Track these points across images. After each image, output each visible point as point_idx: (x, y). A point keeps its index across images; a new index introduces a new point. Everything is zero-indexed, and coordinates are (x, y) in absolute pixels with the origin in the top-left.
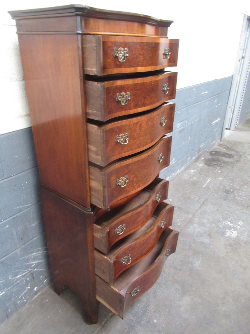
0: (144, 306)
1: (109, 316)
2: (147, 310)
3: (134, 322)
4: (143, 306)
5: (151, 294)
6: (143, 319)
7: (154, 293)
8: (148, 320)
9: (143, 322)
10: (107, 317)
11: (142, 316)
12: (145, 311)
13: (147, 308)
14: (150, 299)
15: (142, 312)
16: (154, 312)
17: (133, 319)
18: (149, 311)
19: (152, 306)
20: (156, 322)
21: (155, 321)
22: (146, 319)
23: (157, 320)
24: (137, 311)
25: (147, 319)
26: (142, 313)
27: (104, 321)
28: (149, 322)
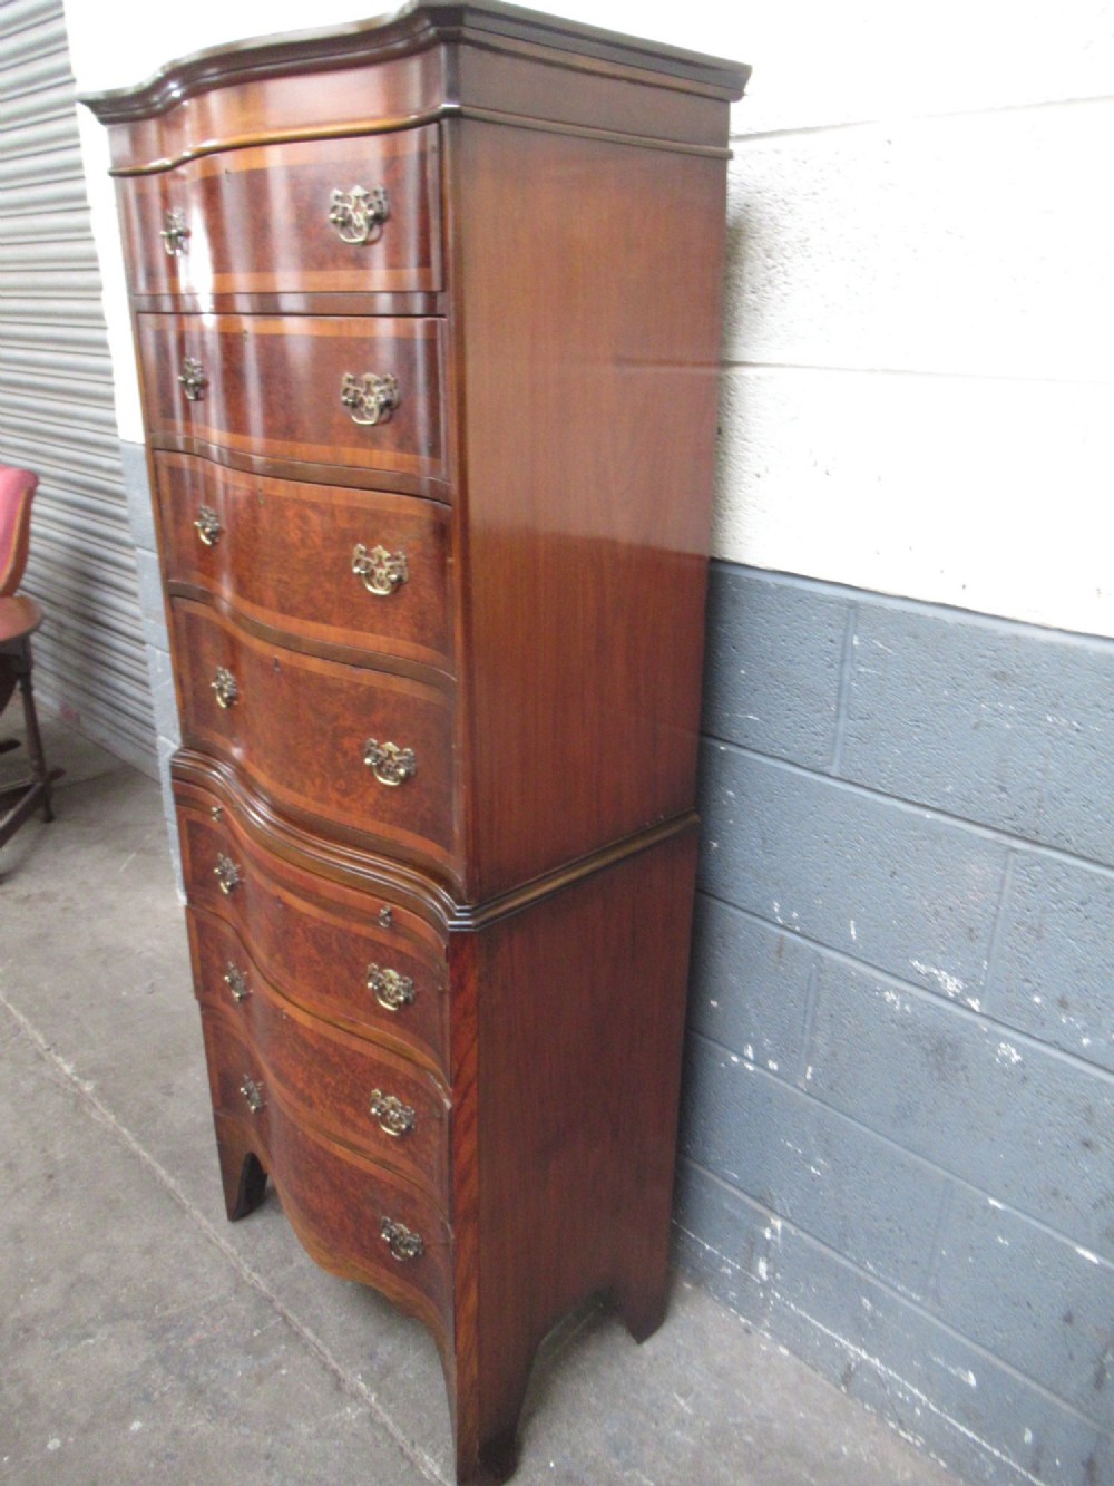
0: (225, 1396)
1: (242, 1262)
2: (197, 1404)
3: (172, 1343)
4: (226, 1390)
5: (269, 1441)
6: (171, 1377)
7: (268, 1457)
8: (156, 1394)
9: (156, 1374)
10: (239, 1255)
11: (182, 1376)
12: (201, 1392)
13: (210, 1407)
14: (246, 1431)
15: (203, 1379)
16: (176, 1432)
17: (191, 1342)
18: (190, 1408)
19: (212, 1428)
20: (132, 1428)
21: (136, 1426)
22: (165, 1389)
23: (140, 1434)
24: (217, 1361)
25: (162, 1394)
26: (197, 1378)
27: (228, 1246)
28: (147, 1397)
